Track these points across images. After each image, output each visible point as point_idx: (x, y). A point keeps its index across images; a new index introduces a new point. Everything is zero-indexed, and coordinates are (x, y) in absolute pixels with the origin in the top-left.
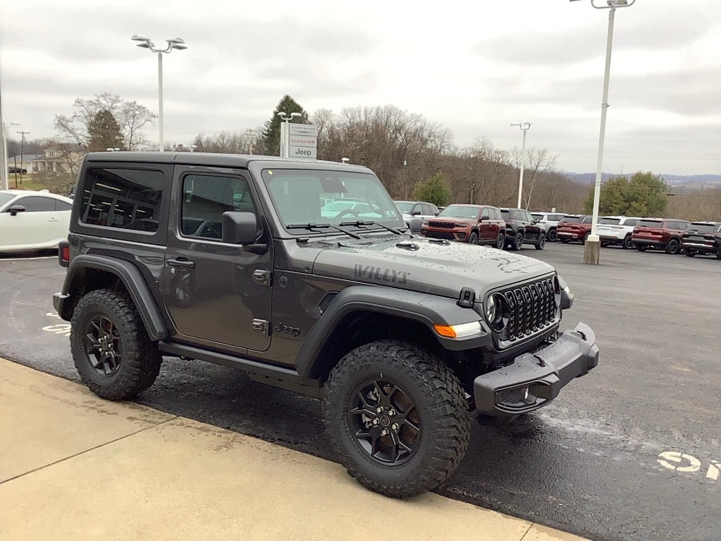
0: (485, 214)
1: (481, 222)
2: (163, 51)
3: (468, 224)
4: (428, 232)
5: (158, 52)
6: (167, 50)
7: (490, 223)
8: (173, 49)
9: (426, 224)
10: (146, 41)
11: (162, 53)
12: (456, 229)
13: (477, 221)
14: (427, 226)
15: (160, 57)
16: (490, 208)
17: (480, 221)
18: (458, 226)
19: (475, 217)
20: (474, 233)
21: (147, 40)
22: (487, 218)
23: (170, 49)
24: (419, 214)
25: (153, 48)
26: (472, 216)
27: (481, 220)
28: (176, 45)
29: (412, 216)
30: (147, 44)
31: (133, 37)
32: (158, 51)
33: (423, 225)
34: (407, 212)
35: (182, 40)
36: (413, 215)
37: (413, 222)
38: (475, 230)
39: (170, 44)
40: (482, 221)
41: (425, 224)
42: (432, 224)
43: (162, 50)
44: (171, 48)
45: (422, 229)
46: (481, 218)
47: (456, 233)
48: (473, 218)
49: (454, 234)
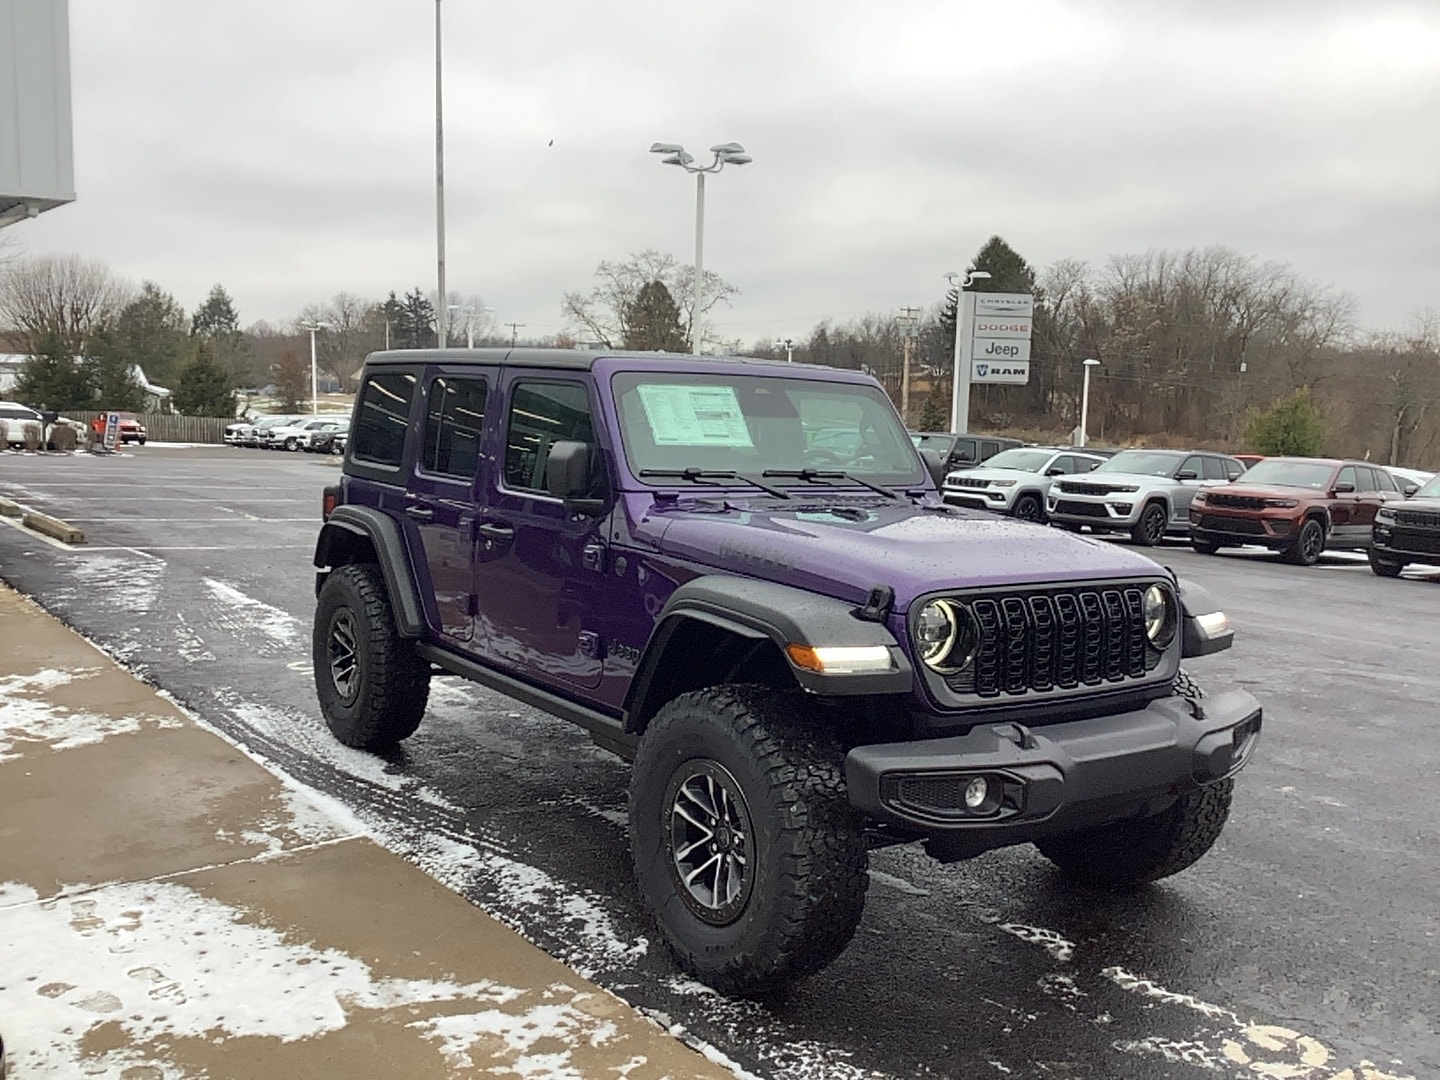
0: (1347, 480)
1: (1335, 498)
2: (705, 170)
3: (1298, 501)
4: (1204, 517)
5: (698, 173)
6: (713, 167)
7: (1357, 500)
8: (726, 164)
9: (1203, 500)
10: (676, 154)
11: (704, 173)
12: (1267, 511)
13: (1324, 494)
14: (1202, 504)
15: (701, 180)
16: (1359, 467)
17: (1332, 495)
18: (1273, 505)
19: (1319, 485)
20: (1312, 521)
21: (679, 152)
22: (1352, 490)
23: (719, 165)
24: (1194, 477)
25: (690, 165)
26: (1314, 485)
27: (1334, 493)
28: (731, 156)
29: (1175, 481)
30: (678, 158)
31: (653, 147)
32: (697, 170)
33: (1195, 502)
34: (1164, 474)
35: (740, 147)
36: (1179, 480)
37: (1176, 493)
38: (1316, 514)
39: (717, 156)
40: (1338, 494)
41: (1198, 498)
42: (1213, 499)
43: (705, 167)
44: (722, 163)
45: (1191, 510)
46: (1334, 489)
47: (1265, 519)
48: (1317, 489)
49: (1263, 522)
